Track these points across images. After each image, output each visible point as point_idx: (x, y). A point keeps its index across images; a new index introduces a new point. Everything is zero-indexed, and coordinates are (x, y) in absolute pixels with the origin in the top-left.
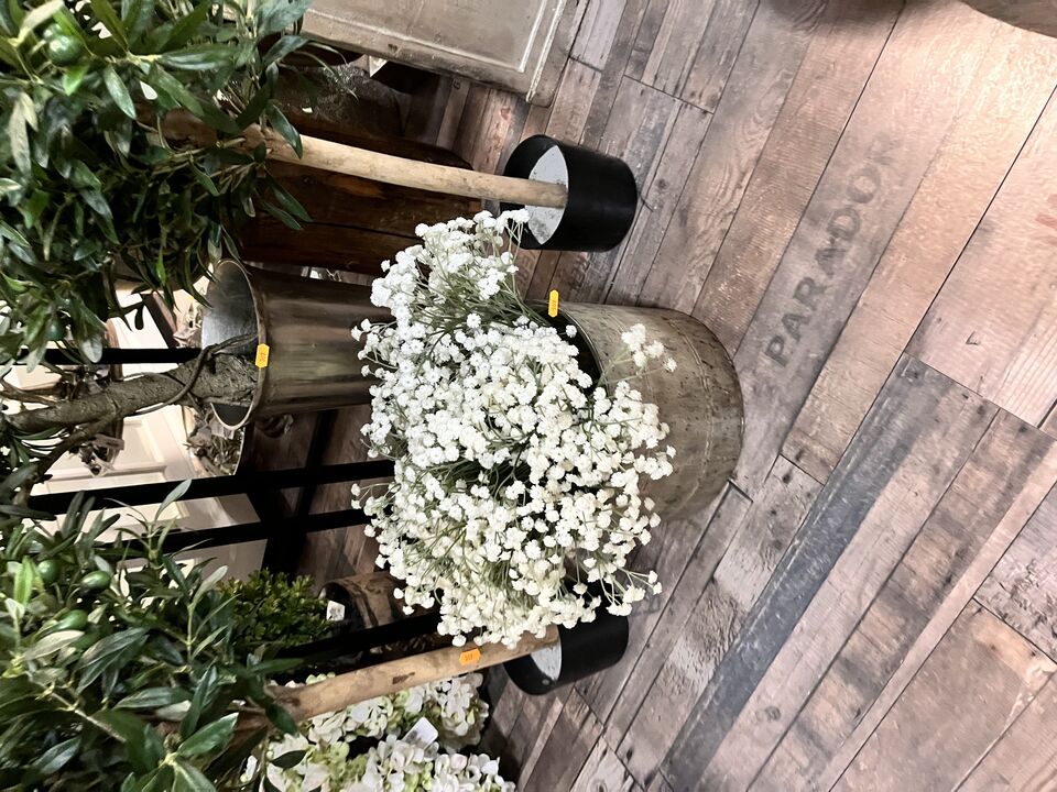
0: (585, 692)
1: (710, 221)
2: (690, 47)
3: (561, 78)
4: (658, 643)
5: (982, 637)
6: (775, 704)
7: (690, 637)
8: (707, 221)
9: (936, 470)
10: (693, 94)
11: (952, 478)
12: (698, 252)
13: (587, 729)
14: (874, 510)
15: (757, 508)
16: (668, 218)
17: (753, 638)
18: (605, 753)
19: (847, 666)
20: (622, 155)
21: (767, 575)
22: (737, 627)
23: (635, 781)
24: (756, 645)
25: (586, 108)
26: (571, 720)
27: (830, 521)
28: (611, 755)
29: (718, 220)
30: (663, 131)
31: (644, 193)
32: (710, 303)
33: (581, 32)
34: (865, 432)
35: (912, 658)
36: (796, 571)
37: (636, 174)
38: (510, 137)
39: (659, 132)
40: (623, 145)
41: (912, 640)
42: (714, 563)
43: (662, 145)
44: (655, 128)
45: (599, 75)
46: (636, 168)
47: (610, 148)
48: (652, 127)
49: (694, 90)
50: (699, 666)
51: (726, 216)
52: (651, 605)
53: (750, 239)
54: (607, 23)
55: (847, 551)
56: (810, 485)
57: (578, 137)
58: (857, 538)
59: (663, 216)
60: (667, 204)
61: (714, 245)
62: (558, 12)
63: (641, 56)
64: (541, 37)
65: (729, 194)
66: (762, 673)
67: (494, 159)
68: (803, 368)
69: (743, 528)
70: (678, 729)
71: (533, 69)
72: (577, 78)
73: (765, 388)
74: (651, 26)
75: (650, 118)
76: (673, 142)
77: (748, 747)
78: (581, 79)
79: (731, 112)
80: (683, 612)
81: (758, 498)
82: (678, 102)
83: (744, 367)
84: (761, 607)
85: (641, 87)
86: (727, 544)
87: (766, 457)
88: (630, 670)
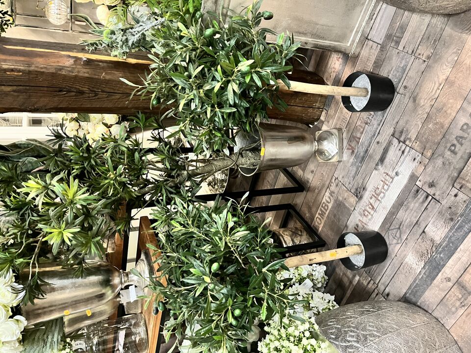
0: (369, 273)
1: (426, 101)
2: (419, 36)
3: (363, 47)
4: (400, 255)
6: (449, 276)
7: (414, 253)
8: (424, 101)
10: (419, 54)
12: (420, 112)
13: (370, 286)
15: (443, 206)
16: (408, 100)
17: (440, 253)
18: (377, 294)
20: (389, 76)
21: (447, 230)
22: (434, 249)
24: (442, 256)
25: (373, 59)
26: (363, 283)
28: (380, 295)
29: (429, 101)
30: (407, 67)
31: (398, 90)
32: (425, 131)
33: (372, 29)
36: (459, 228)
37: (394, 83)
38: (340, 68)
39: (405, 68)
40: (389, 72)
42: (424, 226)
43: (406, 73)
44: (403, 66)
45: (379, 46)
46: (395, 81)
47: (384, 73)
49: (420, 53)
50: (418, 263)
51: (432, 99)
52: (398, 241)
53: (442, 109)
54: (383, 26)
56: (465, 198)
57: (370, 68)
59: (406, 99)
60: (407, 95)
61: (428, 110)
62: (364, 24)
63: (398, 39)
64: (357, 32)
65: (434, 91)
66: (444, 266)
67: (333, 76)
68: (463, 156)
69: (437, 213)
70: (408, 285)
71: (353, 44)
72: (370, 47)
73: (447, 163)
74: (403, 29)
75: (401, 63)
76: (411, 70)
77: (438, 292)
78: (371, 47)
79: (436, 61)
80: (411, 244)
81: (444, 203)
82: (413, 57)
83: (439, 155)
84: (444, 242)
85: (397, 51)
86: (430, 219)
87: (448, 188)
88: (388, 264)
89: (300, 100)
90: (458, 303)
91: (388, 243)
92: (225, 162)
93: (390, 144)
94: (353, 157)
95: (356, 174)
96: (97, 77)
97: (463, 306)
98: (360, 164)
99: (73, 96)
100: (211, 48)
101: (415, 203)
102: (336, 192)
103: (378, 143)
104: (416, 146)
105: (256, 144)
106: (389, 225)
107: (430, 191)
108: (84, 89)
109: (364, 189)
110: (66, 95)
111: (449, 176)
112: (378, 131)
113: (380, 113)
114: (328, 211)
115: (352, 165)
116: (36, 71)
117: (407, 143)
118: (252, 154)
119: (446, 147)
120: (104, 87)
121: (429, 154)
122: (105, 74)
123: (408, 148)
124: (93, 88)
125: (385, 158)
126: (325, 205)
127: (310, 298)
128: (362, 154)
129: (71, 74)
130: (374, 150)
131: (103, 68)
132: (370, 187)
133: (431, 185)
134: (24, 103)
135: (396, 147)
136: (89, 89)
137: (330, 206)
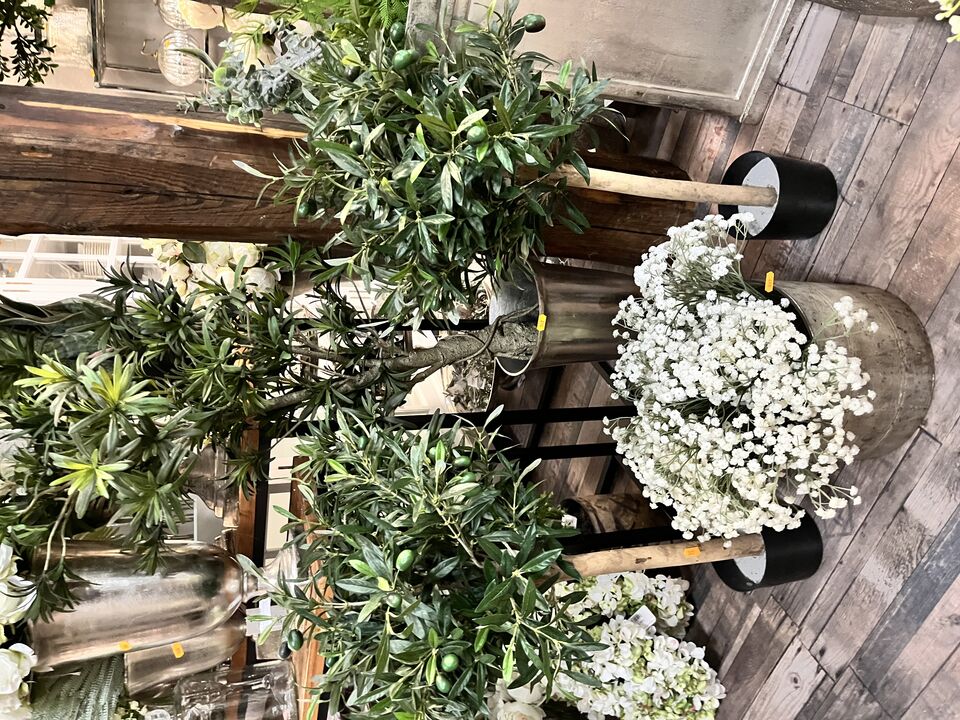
0: (782, 599)
1: (905, 212)
2: (888, 72)
3: (769, 102)
4: (850, 560)
7: (881, 556)
8: (902, 212)
12: (893, 238)
13: (783, 629)
15: (946, 449)
16: (866, 211)
17: (939, 558)
18: (799, 650)
20: (824, 161)
21: (953, 505)
22: (925, 549)
23: (827, 674)
24: (942, 564)
25: (791, 124)
26: (767, 622)
28: (804, 653)
29: (913, 212)
30: (862, 140)
31: (844, 191)
33: (789, 63)
37: (837, 176)
38: (722, 150)
39: (859, 141)
40: (825, 153)
42: (903, 496)
43: (862, 152)
44: (855, 139)
45: (804, 97)
46: (837, 171)
47: (813, 155)
48: (853, 137)
49: (891, 106)
50: (888, 580)
51: (920, 208)
52: (845, 529)
53: (942, 228)
54: (812, 55)
57: (784, 147)
59: (861, 210)
60: (865, 200)
61: (909, 232)
62: (770, 51)
63: (844, 81)
64: (755, 69)
65: (923, 190)
67: (707, 168)
69: (932, 466)
70: (868, 631)
71: (747, 96)
72: (785, 100)
74: (853, 57)
75: (850, 130)
76: (872, 149)
77: (932, 648)
78: (788, 101)
79: (926, 124)
80: (875, 535)
81: (947, 441)
82: (877, 117)
83: (936, 333)
84: (947, 532)
85: (843, 106)
86: (916, 480)
87: (955, 407)
88: (824, 582)
89: (635, 217)
91: (822, 534)
92: (466, 344)
96: (200, 164)
99: (152, 203)
100: (409, 92)
105: (532, 308)
108: (176, 189)
110: (140, 200)
113: (805, 242)
116: (80, 151)
118: (523, 329)
119: (951, 314)
120: (216, 186)
122: (218, 158)
124: (193, 186)
127: (648, 650)
129: (148, 157)
131: (215, 146)
134: (56, 216)
136: (185, 188)
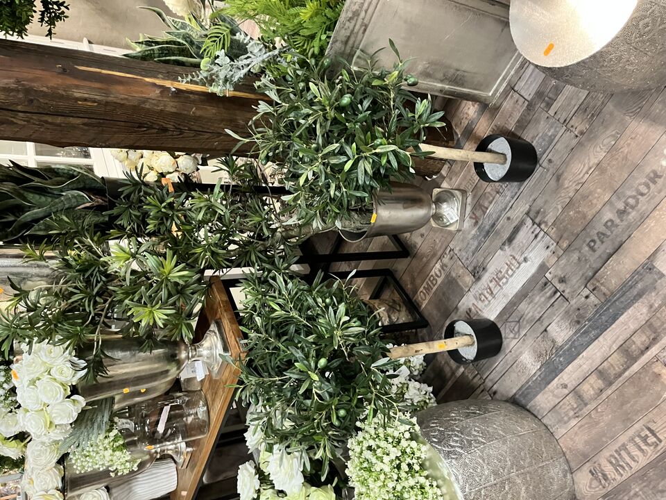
1: (571, 184)
3: (506, 98)
5: (656, 370)
6: (566, 383)
7: (532, 351)
8: (569, 183)
9: (651, 307)
10: (572, 126)
11: (656, 311)
12: (563, 195)
14: (623, 316)
15: (571, 306)
16: (551, 177)
17: (560, 356)
19: (600, 373)
20: (533, 142)
21: (571, 333)
22: (554, 351)
24: (561, 359)
26: (468, 375)
27: (603, 317)
29: (575, 185)
30: (555, 138)
31: (541, 162)
32: (565, 218)
33: (521, 79)
34: (625, 286)
35: (627, 374)
37: (538, 153)
39: (552, 138)
40: (534, 138)
41: (628, 368)
42: (546, 325)
43: (554, 144)
44: (551, 136)
45: (527, 103)
46: (539, 150)
48: (550, 134)
49: (573, 124)
51: (579, 184)
52: (515, 336)
53: (588, 197)
54: (535, 80)
55: (608, 330)
56: (597, 302)
57: (511, 127)
58: (613, 326)
59: (548, 175)
60: (551, 171)
61: (571, 194)
62: (513, 72)
65: (581, 175)
66: (562, 370)
69: (563, 313)
70: (520, 386)
71: (496, 94)
73: (584, 259)
75: (549, 131)
76: (559, 144)
77: (551, 397)
78: (517, 102)
79: (589, 140)
80: (530, 341)
81: (573, 302)
82: (565, 128)
83: (576, 249)
84: (566, 345)
85: (547, 115)
86: (554, 318)
87: (579, 287)
88: (500, 360)
90: (571, 413)
91: (503, 336)
93: (522, 223)
94: (476, 229)
95: (477, 249)
97: (577, 417)
98: (483, 239)
101: (541, 297)
102: (449, 266)
103: (509, 219)
104: (552, 232)
106: (508, 316)
107: (559, 286)
109: (484, 269)
111: (583, 275)
112: (510, 205)
113: (516, 183)
114: (436, 287)
115: (473, 238)
117: (543, 226)
119: (585, 241)
121: (565, 245)
123: (542, 233)
125: (514, 238)
126: (434, 279)
128: (487, 227)
130: (502, 226)
132: (492, 268)
133: (562, 280)
135: (529, 228)
137: (440, 281)
